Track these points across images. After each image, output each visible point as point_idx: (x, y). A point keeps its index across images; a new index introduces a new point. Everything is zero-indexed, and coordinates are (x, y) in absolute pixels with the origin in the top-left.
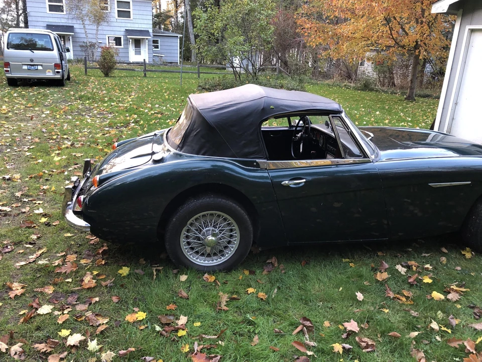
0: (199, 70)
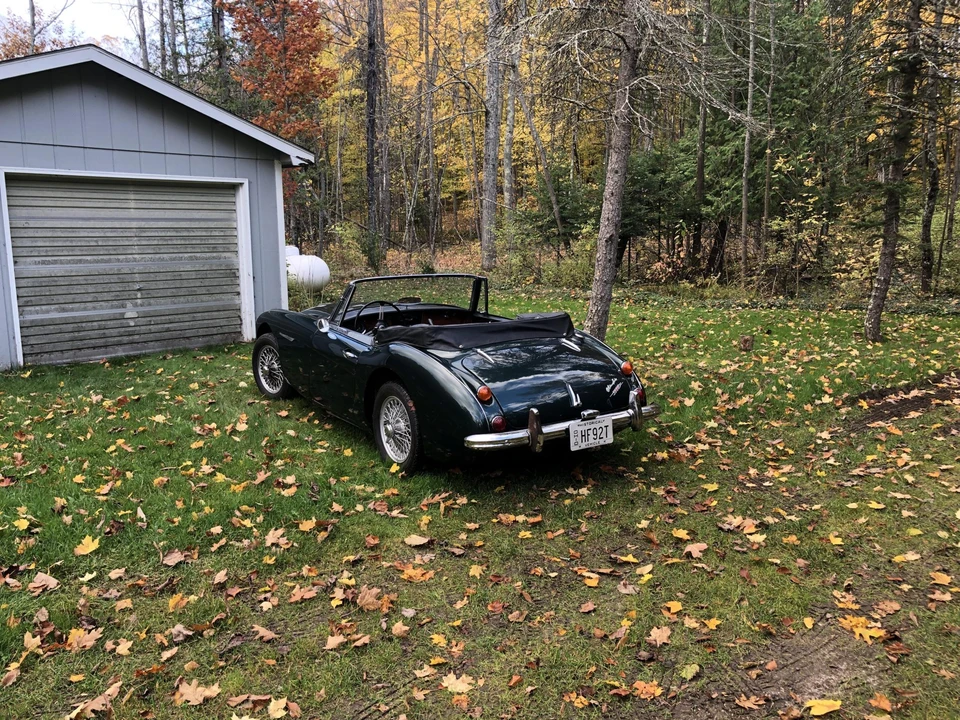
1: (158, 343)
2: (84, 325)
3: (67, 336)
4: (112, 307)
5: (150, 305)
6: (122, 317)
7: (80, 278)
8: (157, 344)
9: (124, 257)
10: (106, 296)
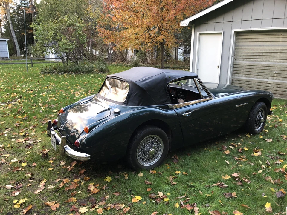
0: (32, 62)
1: (280, 95)
2: (252, 83)
3: (246, 85)
4: (263, 78)
5: (279, 80)
6: (266, 83)
7: (254, 67)
8: (278, 95)
9: (272, 60)
10: (262, 74)
